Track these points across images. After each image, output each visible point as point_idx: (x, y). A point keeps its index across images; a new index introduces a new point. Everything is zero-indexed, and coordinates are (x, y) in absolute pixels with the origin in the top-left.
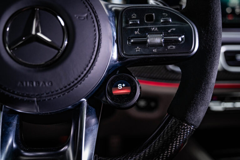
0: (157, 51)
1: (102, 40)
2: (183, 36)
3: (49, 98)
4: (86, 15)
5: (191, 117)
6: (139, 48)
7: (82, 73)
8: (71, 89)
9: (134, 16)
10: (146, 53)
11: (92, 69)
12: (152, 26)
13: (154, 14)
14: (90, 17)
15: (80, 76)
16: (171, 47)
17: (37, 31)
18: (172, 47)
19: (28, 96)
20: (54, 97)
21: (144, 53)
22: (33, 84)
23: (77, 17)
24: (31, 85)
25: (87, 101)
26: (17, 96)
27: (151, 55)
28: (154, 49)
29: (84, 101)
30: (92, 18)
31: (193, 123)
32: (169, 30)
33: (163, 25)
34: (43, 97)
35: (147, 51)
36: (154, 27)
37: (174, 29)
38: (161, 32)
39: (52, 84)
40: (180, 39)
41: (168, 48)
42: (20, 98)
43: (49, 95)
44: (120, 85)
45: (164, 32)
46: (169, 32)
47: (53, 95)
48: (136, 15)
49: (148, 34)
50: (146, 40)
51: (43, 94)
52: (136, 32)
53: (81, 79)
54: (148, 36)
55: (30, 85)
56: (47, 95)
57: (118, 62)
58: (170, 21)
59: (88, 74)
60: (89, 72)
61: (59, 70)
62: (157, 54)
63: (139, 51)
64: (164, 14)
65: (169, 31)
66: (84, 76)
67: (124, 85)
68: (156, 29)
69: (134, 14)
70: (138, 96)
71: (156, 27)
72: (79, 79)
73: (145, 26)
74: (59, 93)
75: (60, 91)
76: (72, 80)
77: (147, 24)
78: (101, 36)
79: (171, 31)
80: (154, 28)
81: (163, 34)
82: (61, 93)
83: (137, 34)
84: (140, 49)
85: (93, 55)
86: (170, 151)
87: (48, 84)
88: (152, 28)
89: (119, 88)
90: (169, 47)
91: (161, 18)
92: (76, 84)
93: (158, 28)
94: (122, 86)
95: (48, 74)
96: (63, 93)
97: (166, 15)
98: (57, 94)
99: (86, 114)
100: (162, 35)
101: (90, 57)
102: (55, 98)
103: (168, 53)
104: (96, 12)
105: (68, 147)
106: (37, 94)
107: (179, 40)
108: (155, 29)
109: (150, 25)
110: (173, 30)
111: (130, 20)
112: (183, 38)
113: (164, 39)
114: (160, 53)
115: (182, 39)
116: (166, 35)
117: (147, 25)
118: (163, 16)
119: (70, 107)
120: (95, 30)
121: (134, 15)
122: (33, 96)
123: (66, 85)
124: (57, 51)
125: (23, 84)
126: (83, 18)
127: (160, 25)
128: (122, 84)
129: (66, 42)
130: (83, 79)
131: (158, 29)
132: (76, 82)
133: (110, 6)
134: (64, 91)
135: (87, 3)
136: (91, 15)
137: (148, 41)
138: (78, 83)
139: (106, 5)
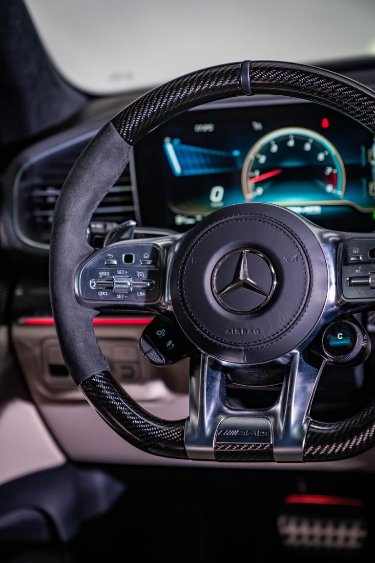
1: (313, 288)
3: (256, 347)
4: (296, 256)
6: (361, 289)
7: (291, 320)
8: (280, 337)
14: (300, 259)
15: (288, 324)
17: (244, 275)
19: (235, 344)
20: (261, 345)
21: (366, 296)
22: (240, 332)
23: (286, 260)
24: (239, 333)
25: (300, 354)
26: (225, 345)
29: (297, 353)
30: (303, 259)
34: (251, 346)
35: (369, 294)
39: (260, 332)
42: (228, 346)
43: (261, 342)
47: (260, 344)
48: (358, 249)
49: (371, 273)
50: (368, 281)
51: (251, 342)
52: (357, 271)
54: (370, 276)
55: (237, 333)
56: (254, 344)
57: (335, 307)
59: (297, 321)
60: (299, 319)
61: (267, 316)
63: (360, 293)
66: (294, 323)
70: (360, 348)
72: (288, 326)
74: (267, 342)
75: (267, 339)
76: (280, 327)
82: (269, 341)
83: (359, 273)
85: (303, 300)
87: (256, 332)
89: (338, 338)
92: (284, 332)
95: (257, 322)
96: (271, 342)
98: (265, 343)
99: (298, 369)
101: (300, 302)
102: (263, 346)
106: (244, 343)
109: (374, 262)
111: (351, 255)
120: (306, 273)
121: (356, 249)
122: (240, 345)
123: (274, 333)
124: (265, 297)
125: (231, 332)
126: (293, 260)
129: (275, 283)
132: (284, 329)
133: (326, 236)
134: (272, 340)
135: (297, 243)
136: (301, 255)
137: (370, 281)
138: (286, 330)
139: (321, 235)
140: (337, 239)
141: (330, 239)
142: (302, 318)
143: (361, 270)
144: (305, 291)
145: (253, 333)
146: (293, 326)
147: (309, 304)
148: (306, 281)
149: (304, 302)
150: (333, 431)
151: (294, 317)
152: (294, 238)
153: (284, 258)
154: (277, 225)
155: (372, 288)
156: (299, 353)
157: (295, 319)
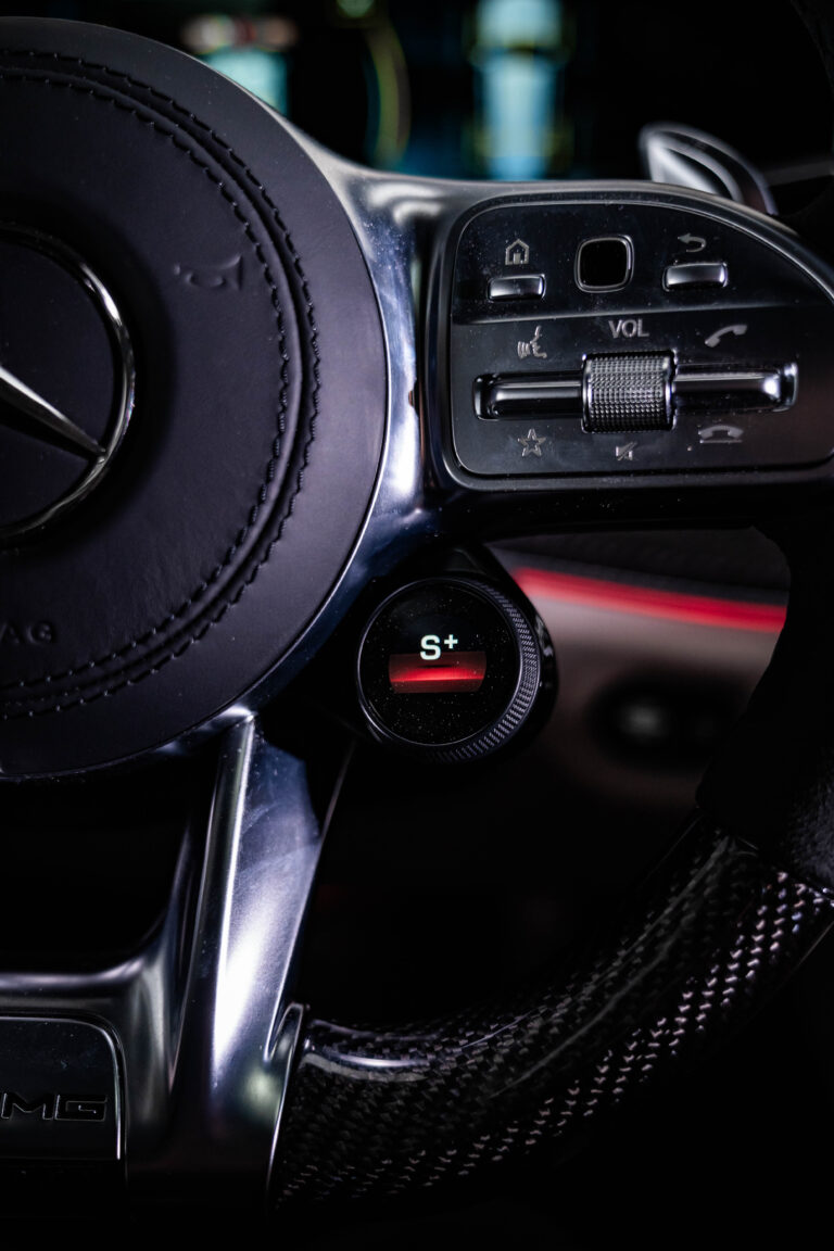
0: (634, 455)
2: (790, 366)
4: (236, 260)
5: (813, 835)
6: (540, 433)
7: (212, 579)
8: (156, 660)
9: (517, 253)
10: (575, 468)
11: (266, 558)
12: (617, 308)
13: (627, 241)
14: (255, 276)
15: (197, 595)
16: (718, 434)
18: (723, 434)
21: (564, 465)
23: (188, 277)
25: (257, 720)
27: (605, 480)
28: (621, 445)
29: (241, 719)
30: (269, 278)
31: (825, 869)
32: (709, 334)
33: (678, 302)
34: (14, 700)
35: (580, 456)
36: (625, 318)
37: (739, 330)
38: (667, 343)
39: (53, 632)
40: (771, 387)
41: (700, 437)
44: (430, 642)
45: (681, 347)
46: (708, 347)
47: (60, 693)
48: (526, 246)
49: (590, 357)
50: (574, 394)
51: (13, 684)
52: (523, 348)
53: (205, 613)
54: (588, 369)
57: (418, 511)
58: (722, 278)
59: (240, 583)
60: (249, 574)
62: (637, 473)
63: (537, 450)
64: (686, 238)
65: (712, 341)
66: (223, 593)
67: (451, 642)
68: (638, 328)
69: (519, 241)
70: (531, 699)
71: (635, 317)
72: (196, 609)
73: (575, 310)
74: (93, 682)
75: (95, 671)
76: (158, 614)
77: (587, 302)
78: (316, 375)
79: (722, 337)
80: (622, 325)
81: (672, 356)
82: (106, 678)
83: (531, 356)
84: (541, 440)
85: (269, 480)
86: (683, 1020)
87: (36, 635)
88: (616, 319)
89: (423, 655)
90: (705, 433)
91: (671, 263)
92: (179, 635)
93: (650, 322)
94: (443, 647)
96: (111, 684)
97: (699, 245)
98: (82, 686)
100: (666, 365)
101: (254, 491)
102: (74, 704)
103: (696, 464)
104: (291, 246)
105: (150, 962)
107: (766, 397)
108: (629, 327)
109: (603, 308)
110: (731, 333)
111: (494, 274)
112: (791, 377)
113: (678, 384)
114: (655, 465)
115: (785, 385)
116: (691, 363)
117: (588, 306)
118: (683, 254)
119: (170, 747)
120: (282, 346)
121: (518, 246)
123: (127, 640)
124: (81, 461)
126: (219, 281)
127: (657, 303)
128: (443, 637)
130: (215, 609)
131: (645, 329)
132: (180, 624)
133: (380, 195)
134: (116, 673)
135: (242, 197)
136: (261, 258)
137: (588, 395)
138: (188, 628)
139: (356, 190)
140: (432, 209)
141: (400, 214)
142: (263, 567)
143: (539, 342)
144: (281, 435)
145: (23, 639)
146: (221, 606)
147: (300, 501)
148: (286, 386)
149: (274, 491)
150: (411, 1078)
151: (226, 561)
152: (225, 175)
153: (178, 270)
154: (145, 109)
155: (593, 426)
156: (250, 717)
157: (230, 570)
